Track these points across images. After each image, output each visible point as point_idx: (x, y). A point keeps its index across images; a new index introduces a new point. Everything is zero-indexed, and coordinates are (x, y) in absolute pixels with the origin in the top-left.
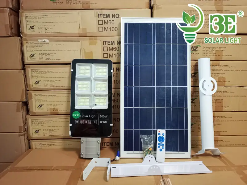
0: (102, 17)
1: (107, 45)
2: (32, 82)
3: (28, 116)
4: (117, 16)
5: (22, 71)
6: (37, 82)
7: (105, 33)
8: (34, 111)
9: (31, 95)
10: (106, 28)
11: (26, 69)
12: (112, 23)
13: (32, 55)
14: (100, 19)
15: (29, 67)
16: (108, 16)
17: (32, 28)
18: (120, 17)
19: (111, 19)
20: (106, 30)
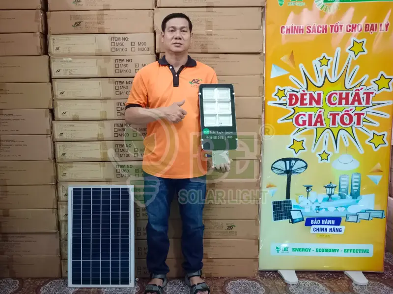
1: (118, 63)
2: (57, 93)
3: (53, 122)
4: (127, 39)
5: (50, 83)
6: (62, 93)
7: (117, 53)
8: (59, 117)
9: (57, 103)
11: (53, 82)
12: (122, 44)
13: (58, 71)
14: (113, 41)
15: (55, 81)
16: (119, 39)
17: (58, 49)
18: (129, 39)
19: (121, 41)
20: (118, 50)
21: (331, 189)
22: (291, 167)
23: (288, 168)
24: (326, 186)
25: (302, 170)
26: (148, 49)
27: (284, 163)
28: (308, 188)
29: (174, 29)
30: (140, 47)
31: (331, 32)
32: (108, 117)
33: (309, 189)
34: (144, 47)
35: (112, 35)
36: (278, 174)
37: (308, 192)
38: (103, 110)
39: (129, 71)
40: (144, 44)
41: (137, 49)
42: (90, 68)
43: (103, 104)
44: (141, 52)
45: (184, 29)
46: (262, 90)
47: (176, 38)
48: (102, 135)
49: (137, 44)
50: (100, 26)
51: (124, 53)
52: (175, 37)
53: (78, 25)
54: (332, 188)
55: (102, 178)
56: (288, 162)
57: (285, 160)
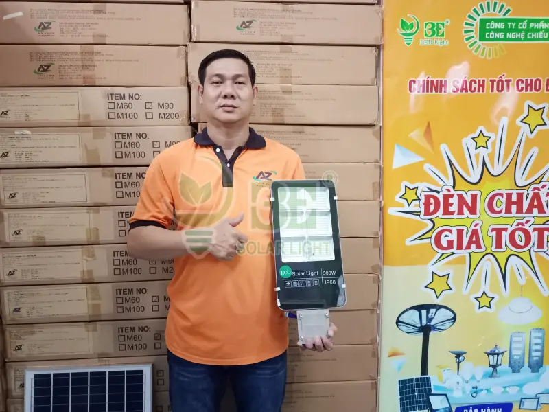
0: (113, 98)
1: (121, 140)
2: (4, 195)
4: (137, 97)
7: (118, 121)
8: (7, 241)
9: (3, 215)
10: (120, 115)
12: (129, 106)
13: (5, 155)
14: (110, 100)
16: (122, 97)
17: (5, 113)
18: (141, 97)
19: (127, 100)
20: (120, 116)
21: (496, 356)
22: (429, 320)
23: (424, 322)
24: (489, 351)
25: (448, 324)
26: (177, 116)
27: (417, 313)
28: (458, 355)
29: (221, 80)
30: (163, 111)
31: (492, 91)
32: (102, 238)
33: (461, 358)
34: (169, 111)
35: (109, 88)
36: (408, 333)
37: (459, 363)
38: (92, 226)
39: (141, 155)
40: (169, 106)
41: (156, 116)
42: (68, 148)
43: (92, 215)
44: (164, 121)
45: (240, 80)
46: (379, 188)
47: (225, 97)
48: (90, 272)
49: (155, 106)
50: (87, 73)
51: (133, 122)
52: (223, 94)
53: (46, 71)
54: (498, 354)
55: (92, 352)
56: (424, 312)
57: (419, 308)
